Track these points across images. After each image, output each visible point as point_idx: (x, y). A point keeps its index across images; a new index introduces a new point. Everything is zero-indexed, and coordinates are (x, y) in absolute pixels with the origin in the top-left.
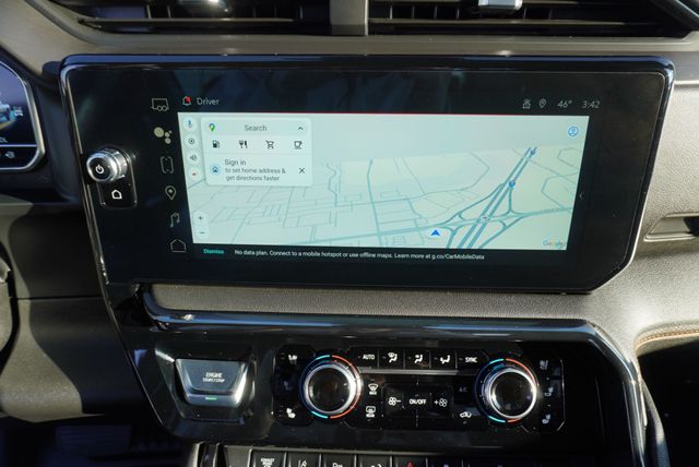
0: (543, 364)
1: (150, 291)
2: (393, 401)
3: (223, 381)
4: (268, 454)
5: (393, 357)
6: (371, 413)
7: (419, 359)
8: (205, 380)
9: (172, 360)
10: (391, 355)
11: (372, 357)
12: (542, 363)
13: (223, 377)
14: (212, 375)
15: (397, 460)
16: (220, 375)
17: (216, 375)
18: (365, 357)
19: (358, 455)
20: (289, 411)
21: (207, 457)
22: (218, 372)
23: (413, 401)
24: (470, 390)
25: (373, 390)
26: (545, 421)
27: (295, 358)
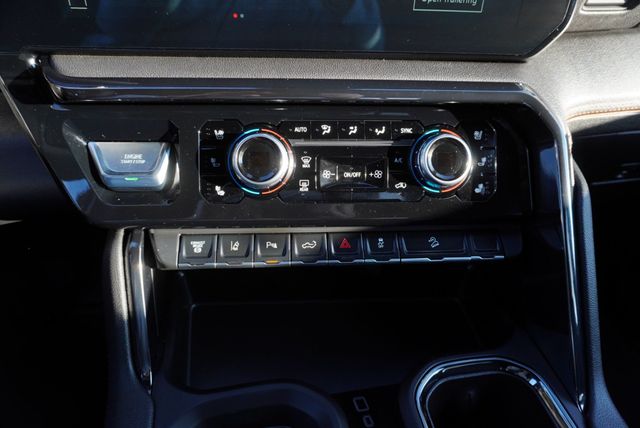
0: (478, 135)
1: (50, 63)
2: (326, 175)
3: (143, 162)
4: (198, 237)
5: (326, 129)
6: (304, 187)
7: (354, 130)
8: (123, 162)
9: (85, 144)
10: (324, 127)
11: (304, 129)
12: (476, 133)
13: (143, 158)
14: (131, 156)
15: (331, 236)
16: (140, 156)
17: (136, 156)
18: (297, 130)
19: (292, 234)
20: (218, 188)
21: (133, 244)
22: (138, 153)
23: (347, 175)
24: (406, 159)
25: (306, 162)
26: (477, 191)
27: (221, 132)
